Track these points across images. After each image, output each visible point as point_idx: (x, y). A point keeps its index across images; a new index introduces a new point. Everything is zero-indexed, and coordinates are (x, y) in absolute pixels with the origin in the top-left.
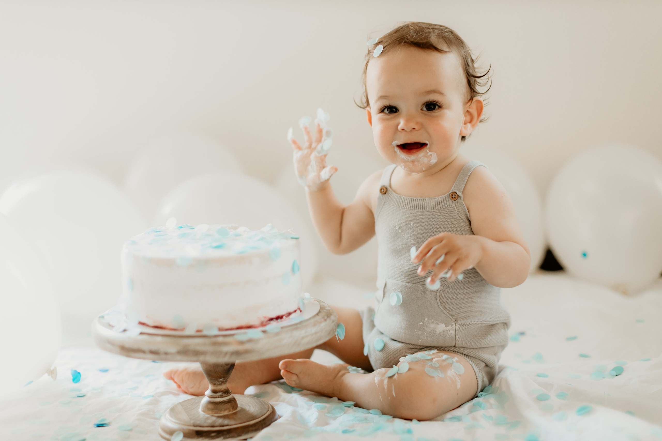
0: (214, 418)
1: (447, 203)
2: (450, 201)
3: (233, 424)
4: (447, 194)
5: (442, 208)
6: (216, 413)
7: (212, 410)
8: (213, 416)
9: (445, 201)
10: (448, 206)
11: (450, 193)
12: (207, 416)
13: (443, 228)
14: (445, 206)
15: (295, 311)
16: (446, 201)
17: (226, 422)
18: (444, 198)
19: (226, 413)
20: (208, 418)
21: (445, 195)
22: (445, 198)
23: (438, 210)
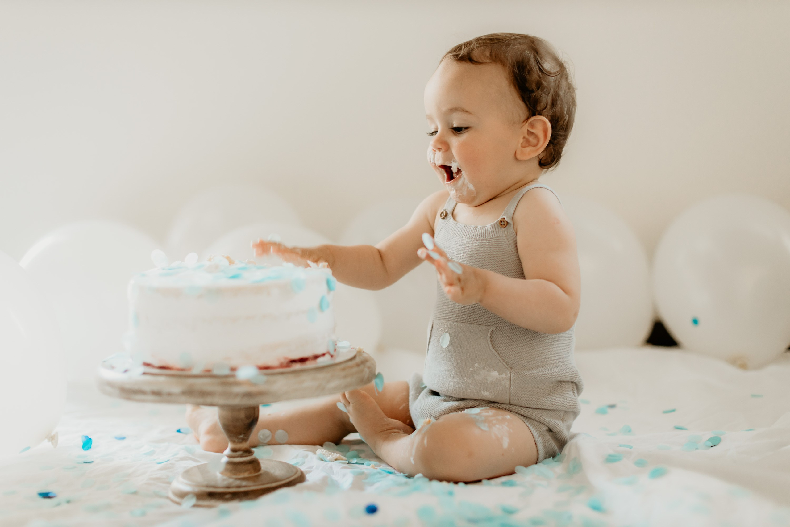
0: (231, 480)
1: (496, 232)
2: (499, 228)
3: (252, 486)
4: (496, 221)
5: (491, 237)
6: (235, 474)
7: (231, 471)
8: (230, 478)
9: (494, 230)
10: (497, 235)
11: (499, 219)
12: (225, 477)
13: (493, 260)
14: (495, 236)
15: (324, 355)
16: (496, 229)
17: (244, 483)
18: (493, 226)
19: (246, 475)
20: (224, 480)
21: (494, 222)
22: (495, 226)
23: (488, 240)
